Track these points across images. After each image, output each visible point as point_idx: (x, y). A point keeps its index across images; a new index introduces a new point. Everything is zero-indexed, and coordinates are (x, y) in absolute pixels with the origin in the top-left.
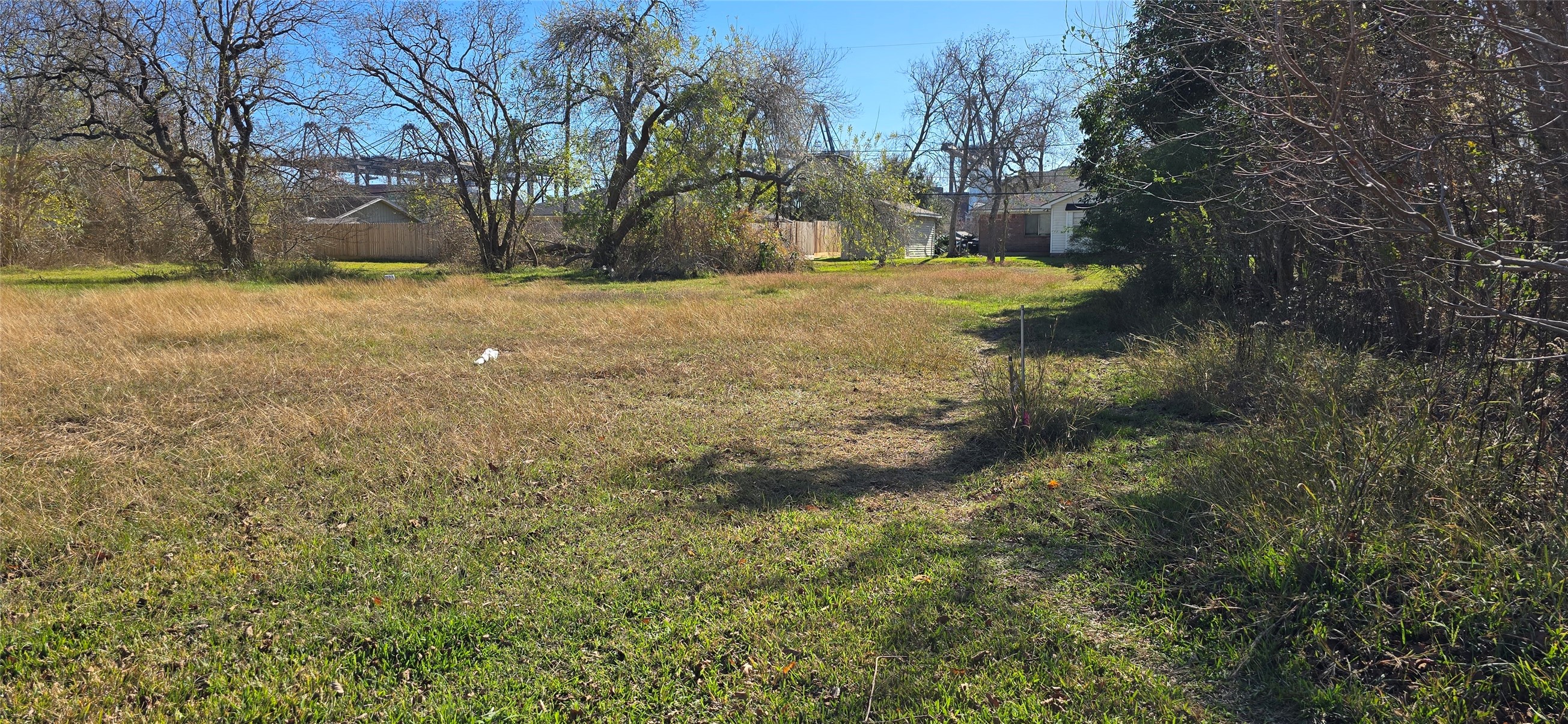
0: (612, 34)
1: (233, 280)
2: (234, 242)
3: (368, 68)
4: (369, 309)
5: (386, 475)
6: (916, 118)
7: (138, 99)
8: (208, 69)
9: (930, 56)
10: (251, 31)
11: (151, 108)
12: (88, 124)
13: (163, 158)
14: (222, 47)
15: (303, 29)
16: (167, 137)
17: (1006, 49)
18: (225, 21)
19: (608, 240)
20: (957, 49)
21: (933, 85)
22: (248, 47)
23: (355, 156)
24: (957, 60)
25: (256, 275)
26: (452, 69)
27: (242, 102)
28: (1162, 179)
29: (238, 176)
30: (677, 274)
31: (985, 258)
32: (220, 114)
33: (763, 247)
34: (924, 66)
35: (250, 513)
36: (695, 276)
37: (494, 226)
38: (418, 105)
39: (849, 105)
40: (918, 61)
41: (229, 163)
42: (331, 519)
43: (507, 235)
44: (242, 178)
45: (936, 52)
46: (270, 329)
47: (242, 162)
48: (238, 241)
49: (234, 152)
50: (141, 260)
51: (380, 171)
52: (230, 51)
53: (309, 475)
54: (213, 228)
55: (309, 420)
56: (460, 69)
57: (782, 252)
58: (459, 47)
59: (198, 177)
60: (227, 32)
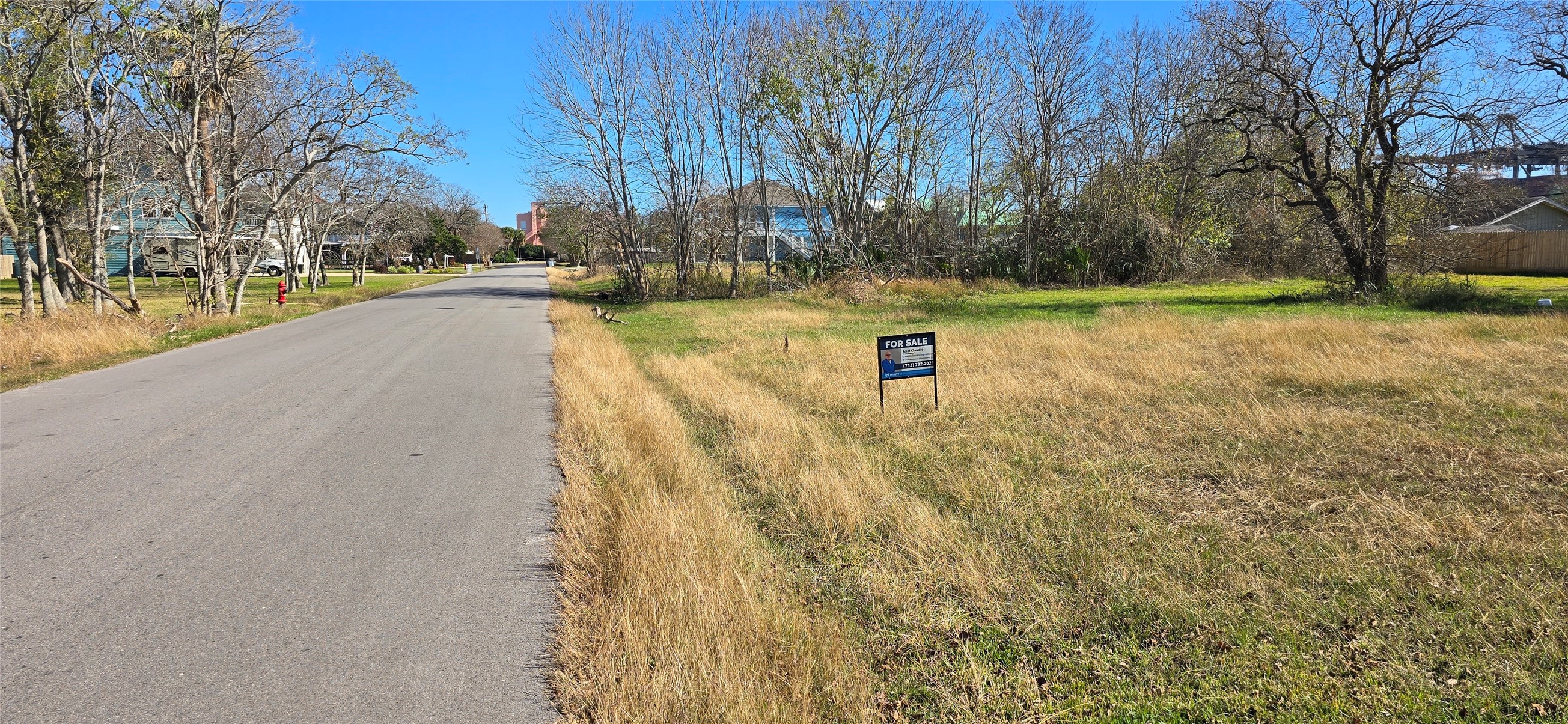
1: (1364, 304)
2: (1368, 263)
3: (1541, 62)
4: (1513, 358)
5: (1509, 623)
7: (1290, 131)
8: (1360, 93)
10: (1406, 48)
11: (1300, 138)
12: (1243, 160)
13: (1307, 184)
14: (1375, 69)
15: (1465, 34)
16: (1312, 162)
18: (1379, 43)
22: (1402, 64)
23: (1516, 145)
25: (1388, 297)
27: (1390, 122)
29: (1379, 198)
32: (1366, 136)
35: (1357, 637)
41: (1371, 185)
42: (1440, 669)
44: (1382, 199)
46: (1396, 384)
47: (1384, 182)
48: (1372, 262)
49: (1377, 173)
50: (1278, 276)
51: (1544, 161)
52: (1382, 70)
53: (1421, 603)
54: (1348, 251)
55: (1426, 527)
59: (1338, 198)
60: (1380, 53)
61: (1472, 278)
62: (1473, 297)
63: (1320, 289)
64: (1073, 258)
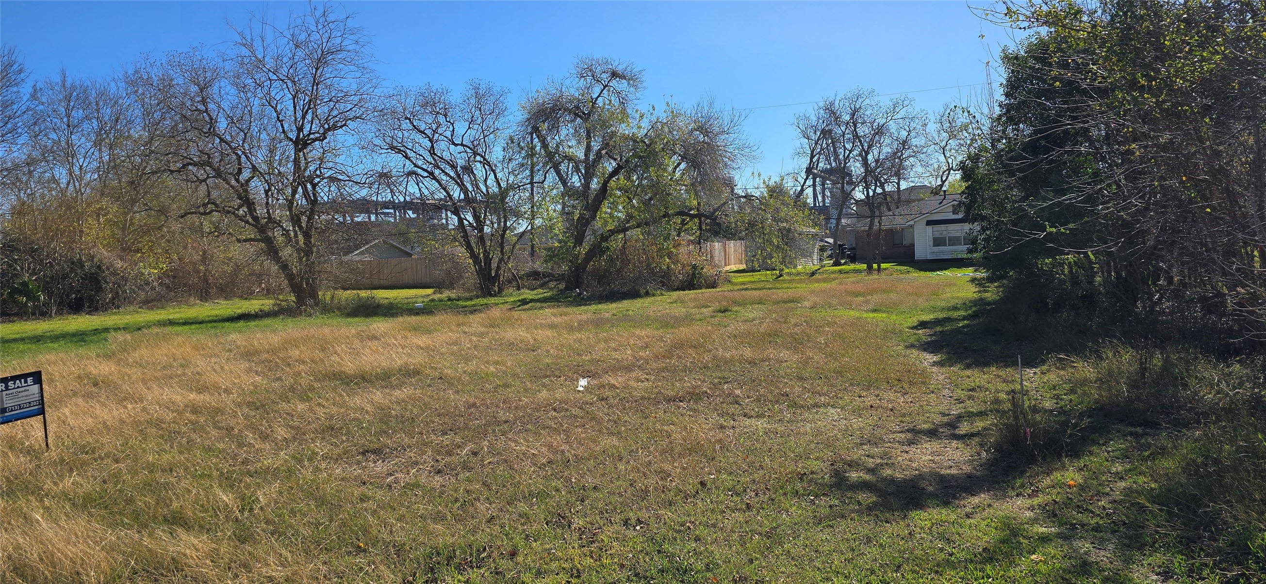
0: (576, 112)
2: (305, 285)
3: (392, 148)
6: (804, 160)
7: (235, 182)
9: (813, 113)
10: (315, 128)
11: (243, 189)
12: (205, 205)
13: (253, 225)
14: (296, 143)
16: (255, 209)
17: (873, 103)
18: (298, 121)
19: (577, 268)
20: (832, 104)
21: (815, 133)
22: (314, 141)
23: (343, 200)
24: (833, 113)
25: (324, 309)
26: (456, 145)
27: (311, 181)
28: (1054, 230)
30: (634, 295)
31: (865, 266)
32: (294, 191)
33: (695, 267)
34: (808, 119)
36: (647, 294)
37: (488, 260)
38: (431, 174)
39: (753, 153)
40: (801, 115)
41: (302, 228)
43: (498, 268)
44: (311, 238)
45: (816, 107)
47: (310, 225)
48: (308, 285)
49: (304, 219)
51: (362, 211)
52: (301, 144)
54: (290, 276)
56: (462, 145)
57: (708, 271)
58: (461, 128)
60: (300, 129)
61: (375, 292)
62: (379, 306)
63: (271, 306)
64: (24, 290)
